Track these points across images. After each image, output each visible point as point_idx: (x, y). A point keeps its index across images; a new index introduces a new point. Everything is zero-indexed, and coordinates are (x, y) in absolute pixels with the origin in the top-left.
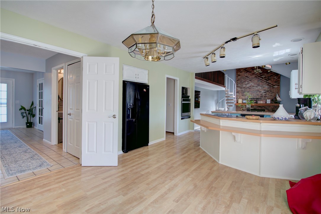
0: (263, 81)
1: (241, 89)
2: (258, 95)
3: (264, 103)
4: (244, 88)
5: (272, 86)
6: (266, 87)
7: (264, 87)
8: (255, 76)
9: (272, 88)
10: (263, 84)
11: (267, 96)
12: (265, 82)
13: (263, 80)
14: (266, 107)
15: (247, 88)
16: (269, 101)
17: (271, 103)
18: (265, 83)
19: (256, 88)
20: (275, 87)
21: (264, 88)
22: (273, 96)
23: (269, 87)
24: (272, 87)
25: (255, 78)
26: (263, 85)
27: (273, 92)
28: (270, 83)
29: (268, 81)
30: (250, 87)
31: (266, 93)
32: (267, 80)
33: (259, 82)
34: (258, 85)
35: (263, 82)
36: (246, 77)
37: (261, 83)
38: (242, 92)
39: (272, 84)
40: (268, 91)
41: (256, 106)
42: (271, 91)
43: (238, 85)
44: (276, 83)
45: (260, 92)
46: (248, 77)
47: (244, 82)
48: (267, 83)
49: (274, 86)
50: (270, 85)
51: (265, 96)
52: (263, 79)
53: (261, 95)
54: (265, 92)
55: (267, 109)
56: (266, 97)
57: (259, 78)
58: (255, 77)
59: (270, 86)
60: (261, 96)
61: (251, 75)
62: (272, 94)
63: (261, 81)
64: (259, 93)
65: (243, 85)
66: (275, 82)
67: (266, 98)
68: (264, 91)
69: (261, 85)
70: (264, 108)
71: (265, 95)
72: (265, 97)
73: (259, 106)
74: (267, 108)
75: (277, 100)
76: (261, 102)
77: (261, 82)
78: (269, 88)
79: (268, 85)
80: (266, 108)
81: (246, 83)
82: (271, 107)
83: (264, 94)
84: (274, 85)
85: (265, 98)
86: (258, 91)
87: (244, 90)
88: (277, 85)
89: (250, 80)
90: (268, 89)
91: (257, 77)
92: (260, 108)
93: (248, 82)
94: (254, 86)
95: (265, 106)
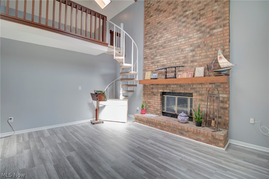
0: (188, 23)
1: (151, 51)
2: (178, 59)
3: (190, 76)
4: (155, 47)
5: (208, 30)
6: (195, 37)
7: (190, 38)
8: (173, 17)
9: (208, 36)
10: (187, 31)
11: (198, 58)
12: (192, 24)
13: (188, 20)
14: (194, 86)
15: (160, 46)
16: (200, 72)
17: (204, 76)
18: (192, 26)
19: (175, 44)
20: (215, 31)
21: (190, 41)
22: (211, 56)
23: (200, 35)
24: (209, 33)
25: (173, 21)
26: (188, 33)
27: (211, 47)
28: (204, 26)
29: (199, 22)
30: (165, 43)
31: (194, 53)
32: (197, 20)
33: (180, 28)
34: (180, 36)
35: (188, 26)
36: (158, 23)
37: (184, 30)
38: (152, 57)
39: (208, 25)
40: (199, 47)
41: (175, 84)
42: (205, 45)
43: (147, 44)
44: (219, 20)
45: (182, 50)
46: (162, 24)
47: (155, 36)
48: (196, 26)
49: (214, 28)
50: (203, 29)
51: (192, 59)
52: (188, 18)
53: (185, 57)
54: (192, 51)
55: (196, 92)
56: (195, 61)
57: (180, 18)
58: (173, 19)
59: (202, 32)
60: (183, 60)
61: (166, 17)
62: (208, 53)
63: (184, 24)
64: (179, 53)
65: (153, 42)
66: (217, 19)
67: (196, 64)
68: (191, 48)
69: (184, 35)
70: (191, 89)
71: (193, 56)
72: (192, 62)
73: (181, 86)
74: (198, 90)
75: (220, 67)
76: (185, 75)
77: (185, 26)
78: (200, 38)
79: (198, 30)
80: (194, 89)
81: (159, 36)
82: (207, 86)
83: (191, 54)
84: (213, 26)
85: (192, 64)
86: (179, 49)
87: (156, 52)
88: (221, 27)
89: (165, 29)
90: (200, 41)
91: (177, 17)
92: (182, 88)
93: (161, 33)
94: (170, 41)
95: (193, 84)
